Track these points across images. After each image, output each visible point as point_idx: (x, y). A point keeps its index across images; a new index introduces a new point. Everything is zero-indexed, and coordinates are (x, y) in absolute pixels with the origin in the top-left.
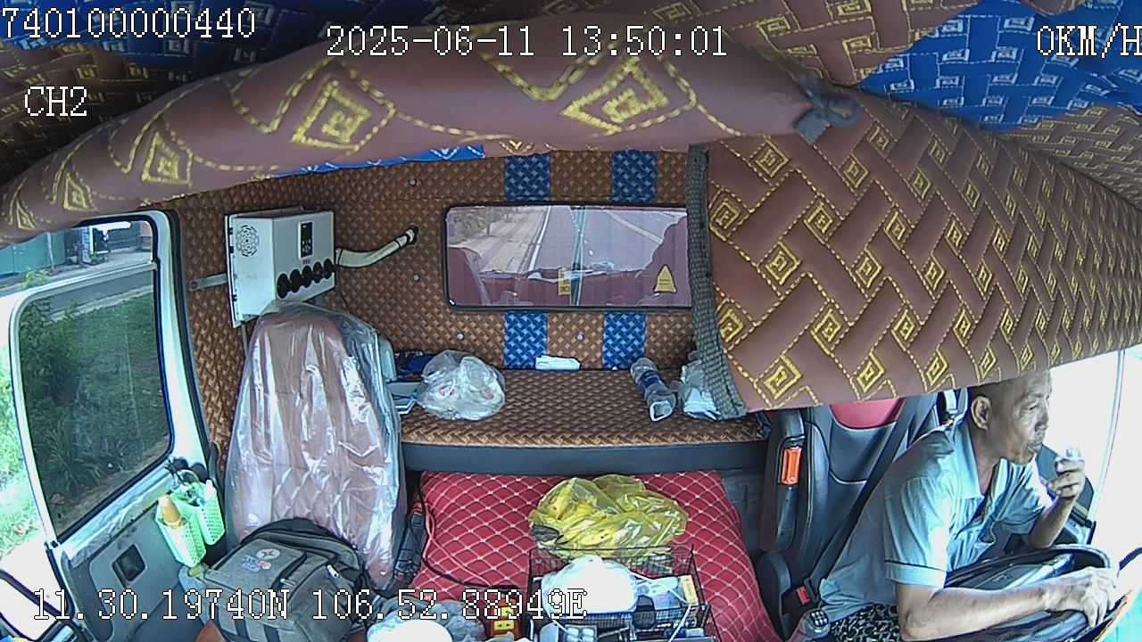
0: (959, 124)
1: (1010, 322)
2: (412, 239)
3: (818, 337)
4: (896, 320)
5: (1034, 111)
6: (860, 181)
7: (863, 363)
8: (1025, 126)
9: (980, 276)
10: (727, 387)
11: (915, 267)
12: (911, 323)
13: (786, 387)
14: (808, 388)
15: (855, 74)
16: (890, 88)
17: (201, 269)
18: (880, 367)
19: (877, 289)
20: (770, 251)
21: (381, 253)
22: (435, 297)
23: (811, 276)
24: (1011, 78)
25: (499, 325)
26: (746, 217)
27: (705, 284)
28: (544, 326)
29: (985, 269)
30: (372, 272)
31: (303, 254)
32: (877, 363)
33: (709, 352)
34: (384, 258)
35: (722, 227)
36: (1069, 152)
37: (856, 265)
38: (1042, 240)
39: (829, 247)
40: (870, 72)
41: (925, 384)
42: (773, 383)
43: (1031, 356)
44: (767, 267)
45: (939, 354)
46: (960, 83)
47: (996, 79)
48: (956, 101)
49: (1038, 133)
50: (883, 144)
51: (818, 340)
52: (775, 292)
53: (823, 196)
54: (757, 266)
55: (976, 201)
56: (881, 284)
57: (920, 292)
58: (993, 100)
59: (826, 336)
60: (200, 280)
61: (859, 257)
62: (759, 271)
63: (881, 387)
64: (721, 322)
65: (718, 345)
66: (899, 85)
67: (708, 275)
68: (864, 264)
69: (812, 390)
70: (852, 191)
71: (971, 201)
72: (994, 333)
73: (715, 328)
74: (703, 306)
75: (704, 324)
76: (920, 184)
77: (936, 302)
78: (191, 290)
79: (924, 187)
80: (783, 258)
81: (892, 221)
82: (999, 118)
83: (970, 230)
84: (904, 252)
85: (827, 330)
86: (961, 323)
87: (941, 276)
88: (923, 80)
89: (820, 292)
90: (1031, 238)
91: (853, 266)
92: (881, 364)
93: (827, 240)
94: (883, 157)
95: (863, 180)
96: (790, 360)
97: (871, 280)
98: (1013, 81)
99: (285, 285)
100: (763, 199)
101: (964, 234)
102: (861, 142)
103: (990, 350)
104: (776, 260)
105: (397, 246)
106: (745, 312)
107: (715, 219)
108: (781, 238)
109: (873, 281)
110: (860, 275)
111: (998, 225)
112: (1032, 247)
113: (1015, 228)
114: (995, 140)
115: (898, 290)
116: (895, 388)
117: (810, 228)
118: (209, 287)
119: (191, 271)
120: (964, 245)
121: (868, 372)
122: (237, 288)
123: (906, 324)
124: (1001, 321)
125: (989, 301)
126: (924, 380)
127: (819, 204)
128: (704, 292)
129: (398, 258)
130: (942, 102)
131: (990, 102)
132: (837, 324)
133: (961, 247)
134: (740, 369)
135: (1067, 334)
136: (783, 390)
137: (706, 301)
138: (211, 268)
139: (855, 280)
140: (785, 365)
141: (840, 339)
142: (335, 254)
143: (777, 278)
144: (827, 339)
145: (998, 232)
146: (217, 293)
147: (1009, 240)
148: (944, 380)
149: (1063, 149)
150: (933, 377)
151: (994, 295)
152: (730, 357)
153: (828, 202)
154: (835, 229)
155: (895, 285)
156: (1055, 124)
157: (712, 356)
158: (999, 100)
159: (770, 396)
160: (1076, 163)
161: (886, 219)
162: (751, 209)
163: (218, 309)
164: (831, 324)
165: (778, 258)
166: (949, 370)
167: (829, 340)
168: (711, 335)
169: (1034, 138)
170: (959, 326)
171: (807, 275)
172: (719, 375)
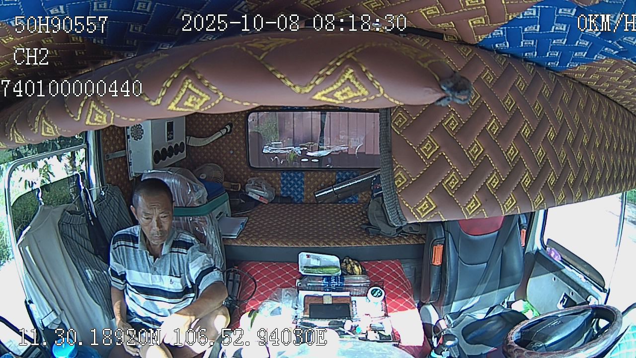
0: (534, 66)
1: (553, 179)
2: (229, 131)
3: (446, 187)
4: (489, 178)
5: (575, 60)
6: (475, 101)
7: (469, 200)
8: (571, 68)
9: (539, 154)
10: (397, 211)
11: (502, 149)
12: (498, 179)
13: (428, 212)
14: (439, 213)
15: (476, 39)
16: (495, 46)
17: (112, 148)
18: (478, 202)
19: (480, 161)
20: (423, 141)
21: (212, 138)
22: (242, 163)
23: (444, 154)
24: (563, 41)
25: (277, 179)
26: (411, 122)
27: (388, 157)
28: (303, 179)
29: (542, 150)
30: (207, 149)
31: (169, 139)
32: (477, 200)
33: (388, 193)
34: (213, 141)
35: (398, 126)
36: (596, 83)
37: (469, 148)
38: (576, 133)
39: (455, 138)
40: (484, 37)
41: (503, 211)
42: (421, 210)
43: (564, 197)
44: (421, 149)
45: (512, 196)
46: (534, 44)
47: (554, 42)
48: (532, 54)
49: (577, 72)
50: (489, 79)
51: (446, 188)
52: (425, 162)
53: (454, 110)
54: (416, 148)
55: (540, 112)
56: (482, 158)
57: (504, 163)
58: (553, 53)
59: (450, 186)
60: (111, 154)
61: (471, 144)
62: (417, 151)
63: (478, 212)
64: (396, 177)
65: (393, 189)
66: (500, 45)
67: (389, 152)
68: (474, 148)
69: (442, 214)
70: (470, 106)
71: (537, 112)
72: (543, 185)
73: (392, 180)
74: (386, 169)
75: (386, 178)
76: (509, 102)
77: (512, 168)
78: (106, 159)
79: (511, 105)
80: (430, 145)
81: (491, 124)
82: (556, 63)
83: (535, 128)
84: (496, 141)
85: (451, 183)
86: (526, 179)
87: (516, 154)
88: (514, 42)
89: (449, 163)
90: (570, 132)
91: (468, 149)
92: (479, 201)
93: (454, 134)
94: (489, 87)
95: (477, 101)
96: (431, 199)
97: (477, 156)
98: (564, 43)
99: (158, 157)
100: (421, 112)
101: (531, 130)
102: (477, 78)
103: (541, 194)
104: (426, 146)
105: (220, 135)
106: (408, 173)
107: (394, 122)
108: (429, 134)
109: (478, 157)
110: (471, 154)
111: (551, 126)
112: (570, 137)
113: (561, 127)
114: (554, 76)
115: (492, 162)
116: (486, 213)
117: (446, 128)
118: (116, 158)
119: (106, 149)
120: (531, 137)
121: (472, 205)
122: (131, 158)
123: (495, 180)
124: (548, 179)
125: (542, 168)
126: (502, 209)
127: (451, 115)
128: (387, 161)
129: (221, 141)
130: (524, 54)
131: (551, 54)
132: (457, 179)
133: (529, 138)
134: (405, 202)
135: (585, 185)
136: (427, 213)
137: (388, 166)
138: (117, 147)
139: (468, 156)
140: (427, 200)
141: (458, 188)
142: (186, 139)
143: (426, 155)
144: (451, 187)
145: (551, 130)
146: (120, 161)
147: (557, 134)
148: (513, 209)
149: (592, 81)
150: (507, 208)
151: (546, 164)
152: (399, 196)
153: (457, 113)
154: (459, 128)
155: (490, 159)
156: (587, 67)
157: (390, 195)
158: (556, 53)
159: (420, 216)
160: (599, 89)
161: (488, 122)
162: (414, 117)
163: (121, 170)
164: (453, 180)
165: (427, 144)
166: (517, 204)
167: (452, 188)
168: (390, 184)
169: (576, 75)
170: (524, 181)
171: (442, 154)
172: (393, 205)
